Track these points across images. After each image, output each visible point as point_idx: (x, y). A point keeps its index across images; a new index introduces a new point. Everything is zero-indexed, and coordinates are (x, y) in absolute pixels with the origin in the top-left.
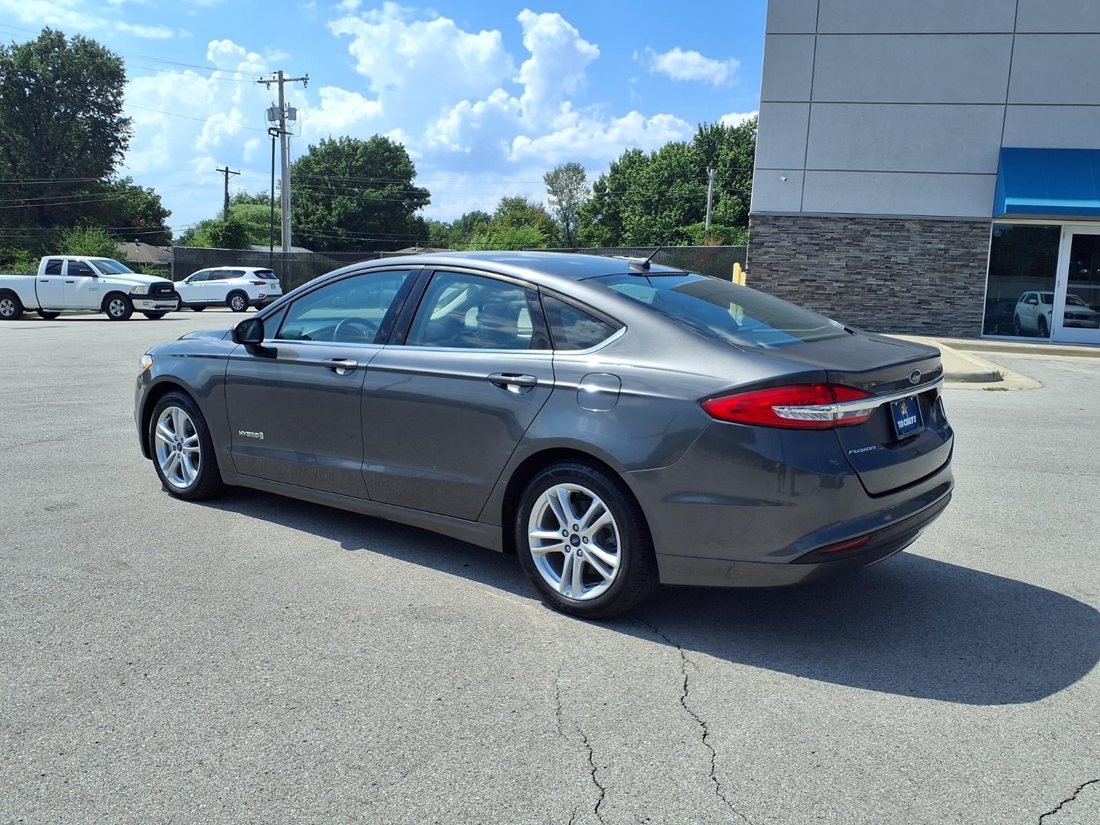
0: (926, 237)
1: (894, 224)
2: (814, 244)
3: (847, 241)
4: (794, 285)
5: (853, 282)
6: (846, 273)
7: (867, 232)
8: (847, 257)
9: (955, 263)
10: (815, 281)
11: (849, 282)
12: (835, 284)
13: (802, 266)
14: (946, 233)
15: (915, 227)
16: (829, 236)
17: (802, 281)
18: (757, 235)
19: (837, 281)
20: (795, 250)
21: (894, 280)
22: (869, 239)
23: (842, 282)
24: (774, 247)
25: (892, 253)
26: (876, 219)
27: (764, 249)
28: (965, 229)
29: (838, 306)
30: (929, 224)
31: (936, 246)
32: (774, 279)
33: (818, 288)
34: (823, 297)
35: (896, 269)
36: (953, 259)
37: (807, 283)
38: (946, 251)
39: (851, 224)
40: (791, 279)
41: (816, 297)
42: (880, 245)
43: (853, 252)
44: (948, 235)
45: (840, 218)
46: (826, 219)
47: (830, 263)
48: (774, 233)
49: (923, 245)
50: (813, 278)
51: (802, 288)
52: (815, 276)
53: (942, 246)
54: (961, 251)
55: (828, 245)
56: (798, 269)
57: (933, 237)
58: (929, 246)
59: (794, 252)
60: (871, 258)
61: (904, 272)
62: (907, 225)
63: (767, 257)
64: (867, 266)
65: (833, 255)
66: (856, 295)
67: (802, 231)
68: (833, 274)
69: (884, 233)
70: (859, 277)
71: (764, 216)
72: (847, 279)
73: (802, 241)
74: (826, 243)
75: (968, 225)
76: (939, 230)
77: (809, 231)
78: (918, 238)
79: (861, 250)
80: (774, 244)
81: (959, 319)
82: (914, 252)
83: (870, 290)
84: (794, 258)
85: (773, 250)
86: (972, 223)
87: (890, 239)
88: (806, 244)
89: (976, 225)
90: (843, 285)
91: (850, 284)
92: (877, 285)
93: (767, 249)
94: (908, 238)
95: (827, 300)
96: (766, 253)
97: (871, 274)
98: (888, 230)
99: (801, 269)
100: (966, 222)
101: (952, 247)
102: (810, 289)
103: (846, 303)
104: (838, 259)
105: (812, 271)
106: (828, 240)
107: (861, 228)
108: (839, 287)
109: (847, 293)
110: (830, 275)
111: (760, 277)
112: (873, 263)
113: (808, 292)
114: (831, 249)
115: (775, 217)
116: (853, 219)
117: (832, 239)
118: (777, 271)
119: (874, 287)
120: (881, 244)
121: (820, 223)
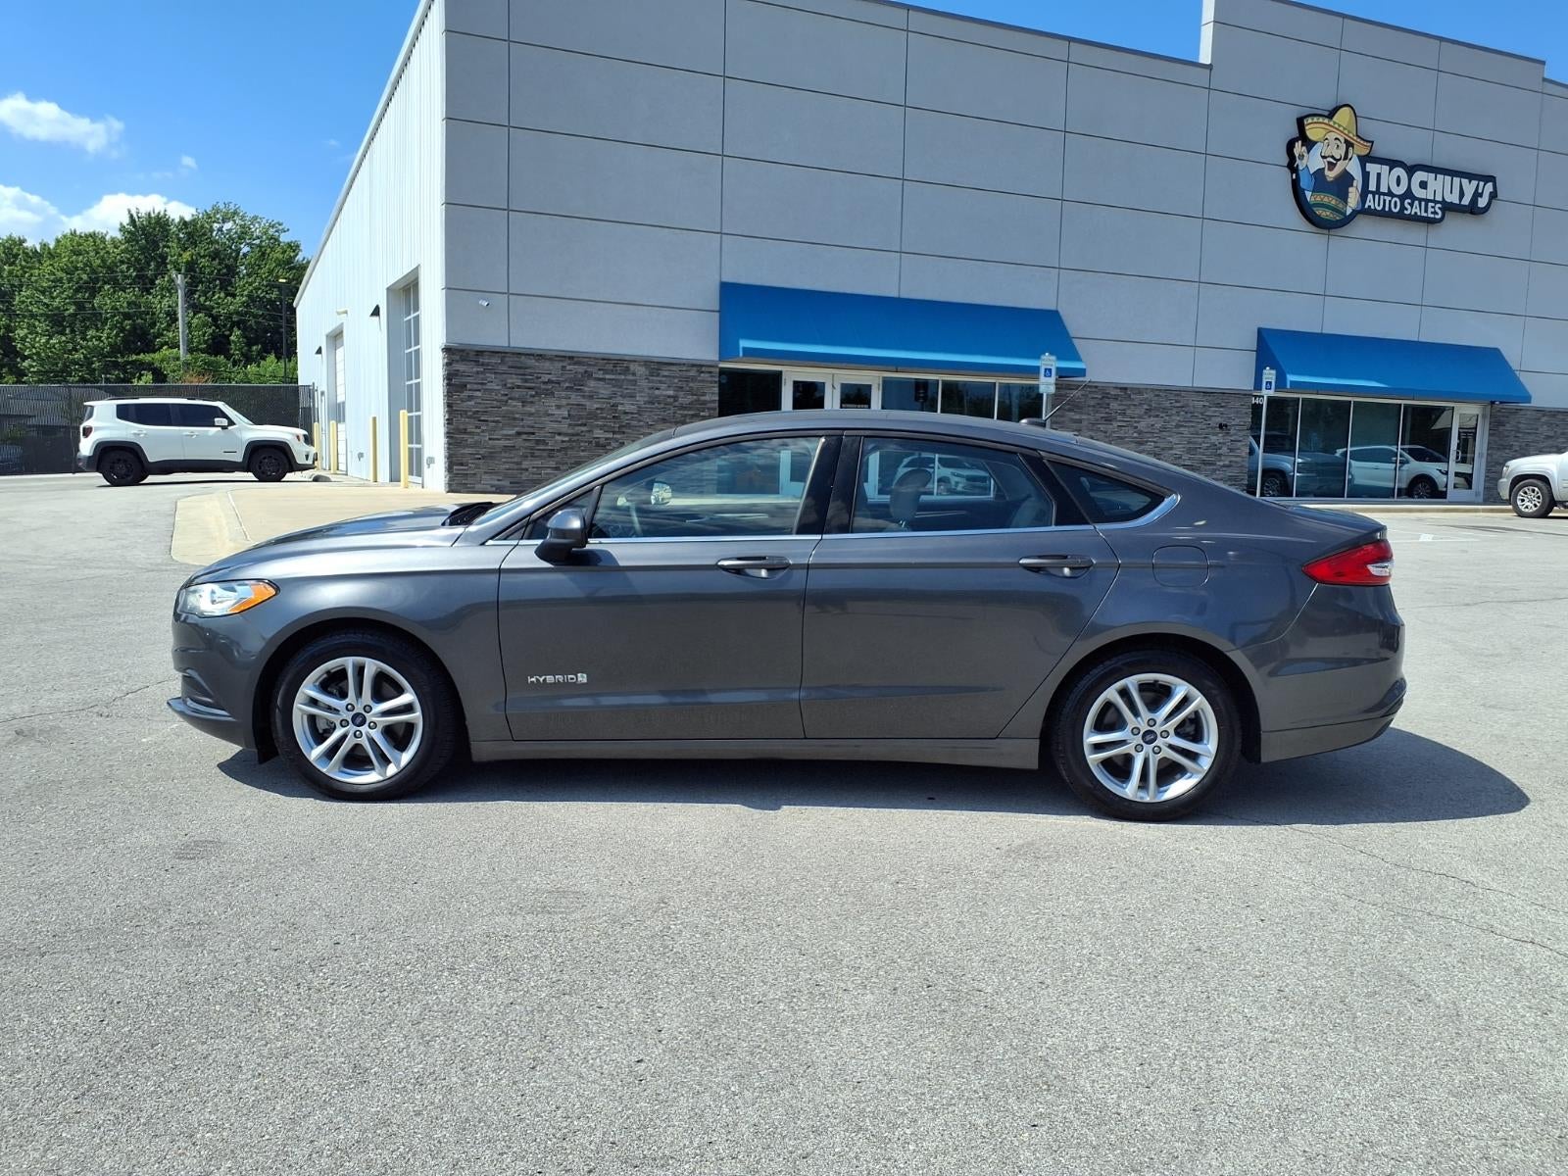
0: (653, 381)
1: (617, 365)
2: (529, 388)
3: (567, 385)
4: (509, 439)
5: (578, 435)
6: (570, 425)
7: (588, 375)
8: (568, 404)
9: (686, 412)
10: (533, 434)
11: (573, 435)
12: (558, 438)
13: (517, 416)
14: (674, 377)
15: (641, 371)
16: (546, 378)
17: (519, 434)
18: (456, 375)
19: (559, 434)
20: (506, 395)
21: (624, 433)
22: (592, 383)
23: (566, 435)
24: (479, 390)
25: (619, 400)
26: (597, 359)
27: (466, 393)
28: (693, 373)
29: (563, 464)
30: (655, 366)
31: (665, 393)
32: (483, 431)
33: (538, 442)
34: (545, 454)
35: (625, 419)
36: (682, 407)
37: (524, 437)
38: (675, 398)
39: (570, 365)
40: (505, 432)
41: (537, 453)
42: (605, 391)
43: (575, 398)
44: (676, 381)
45: (556, 356)
46: (541, 356)
47: (550, 412)
48: (478, 373)
49: (650, 392)
50: (531, 430)
51: (519, 442)
52: (533, 427)
53: (671, 393)
54: (690, 398)
55: (545, 389)
56: (511, 419)
57: (660, 382)
58: (657, 392)
59: (505, 398)
60: (596, 406)
61: (634, 423)
62: (633, 367)
63: (472, 403)
64: (593, 415)
65: (552, 402)
66: (583, 451)
67: (513, 371)
68: (555, 425)
69: (607, 377)
70: (584, 429)
71: (463, 351)
72: (570, 431)
73: (513, 383)
74: (543, 387)
75: (695, 368)
76: (666, 373)
77: (521, 371)
78: (644, 383)
79: (584, 397)
80: (480, 387)
81: (694, 477)
82: (641, 399)
83: (598, 445)
84: (505, 405)
85: (478, 394)
86: (699, 366)
87: (617, 383)
88: (519, 387)
89: (703, 369)
90: (567, 439)
91: (575, 438)
92: (607, 439)
93: (470, 393)
94: (634, 382)
95: (549, 457)
96: (470, 398)
97: (597, 426)
98: (612, 372)
99: (515, 419)
100: (693, 365)
101: (681, 394)
102: (527, 444)
103: (573, 461)
104: (559, 407)
105: (529, 421)
106: (544, 383)
107: (581, 369)
108: (563, 441)
109: (572, 448)
110: (551, 426)
111: (466, 429)
112: (599, 412)
113: (526, 448)
114: (550, 394)
115: (478, 351)
116: (571, 358)
117: (550, 381)
118: (487, 421)
119: (602, 441)
120: (605, 389)
121: (532, 362)
